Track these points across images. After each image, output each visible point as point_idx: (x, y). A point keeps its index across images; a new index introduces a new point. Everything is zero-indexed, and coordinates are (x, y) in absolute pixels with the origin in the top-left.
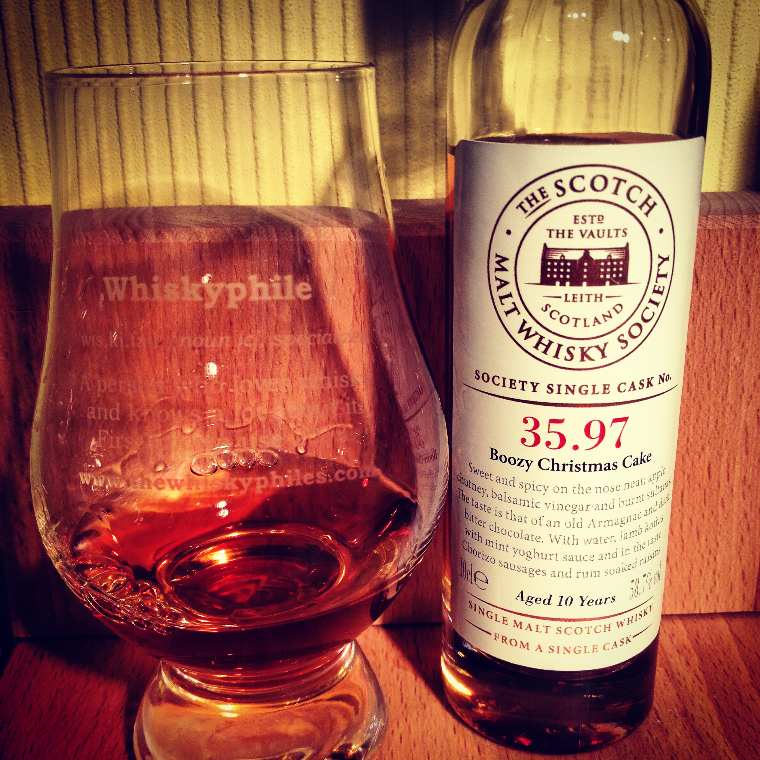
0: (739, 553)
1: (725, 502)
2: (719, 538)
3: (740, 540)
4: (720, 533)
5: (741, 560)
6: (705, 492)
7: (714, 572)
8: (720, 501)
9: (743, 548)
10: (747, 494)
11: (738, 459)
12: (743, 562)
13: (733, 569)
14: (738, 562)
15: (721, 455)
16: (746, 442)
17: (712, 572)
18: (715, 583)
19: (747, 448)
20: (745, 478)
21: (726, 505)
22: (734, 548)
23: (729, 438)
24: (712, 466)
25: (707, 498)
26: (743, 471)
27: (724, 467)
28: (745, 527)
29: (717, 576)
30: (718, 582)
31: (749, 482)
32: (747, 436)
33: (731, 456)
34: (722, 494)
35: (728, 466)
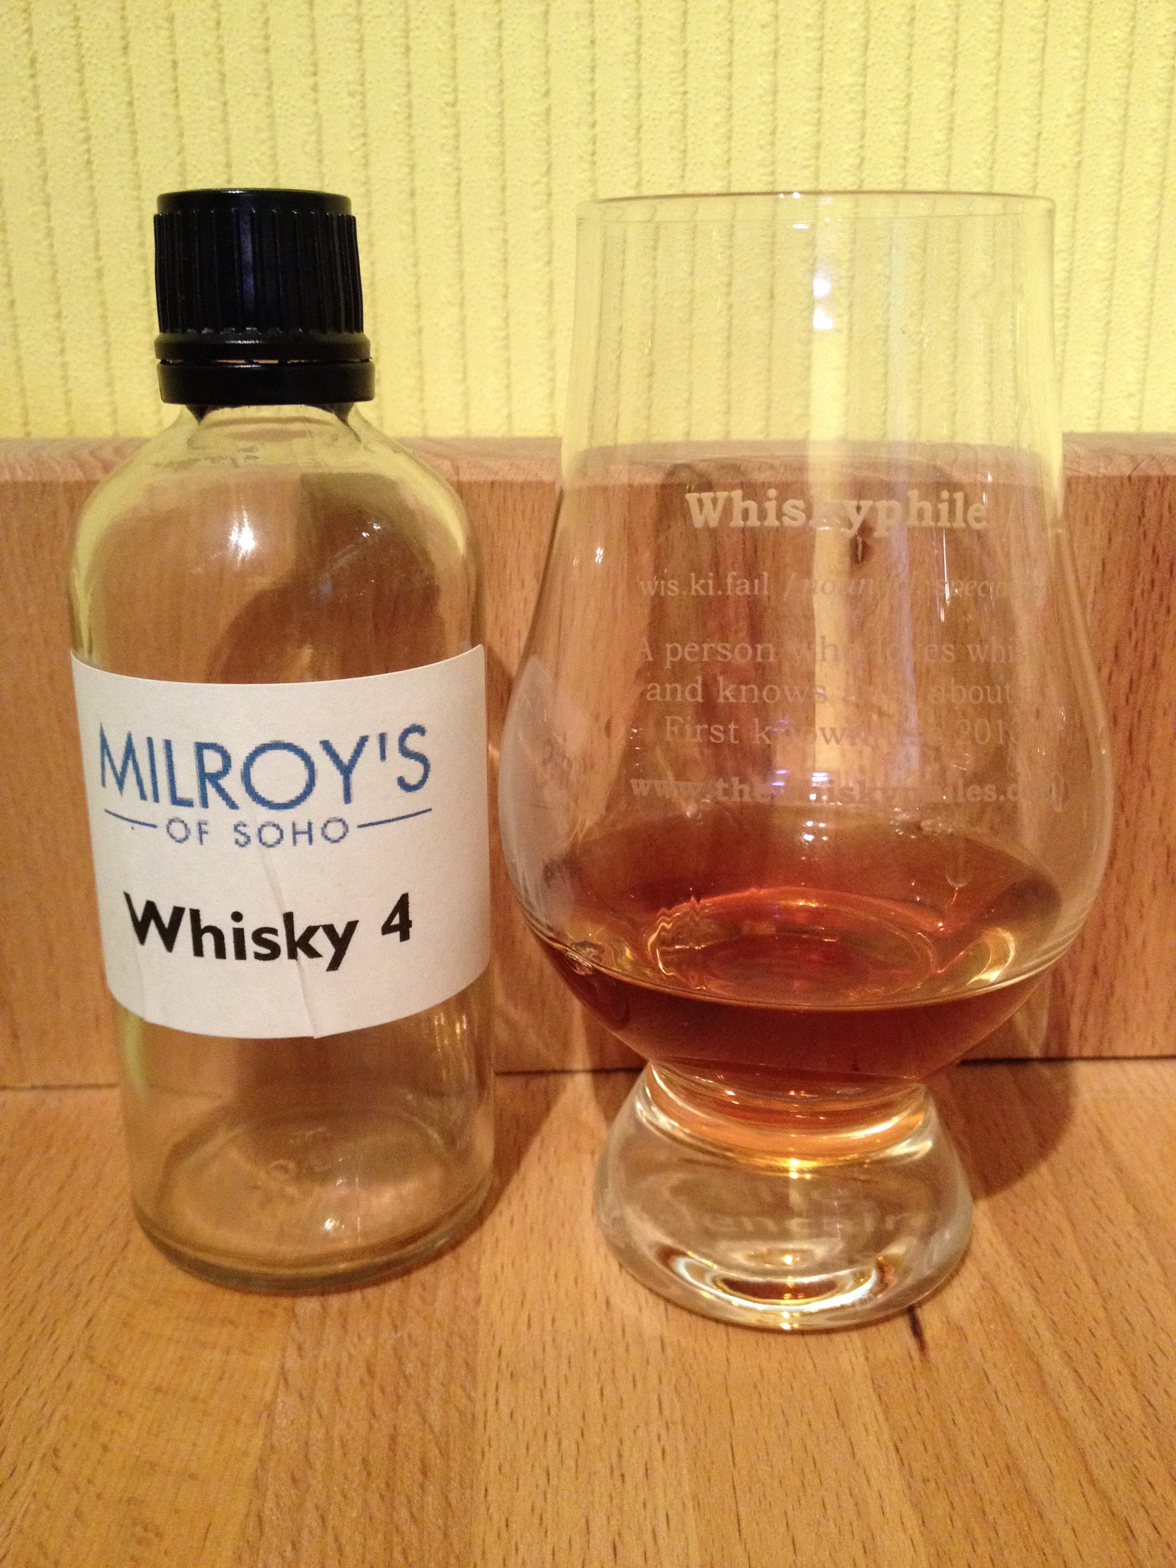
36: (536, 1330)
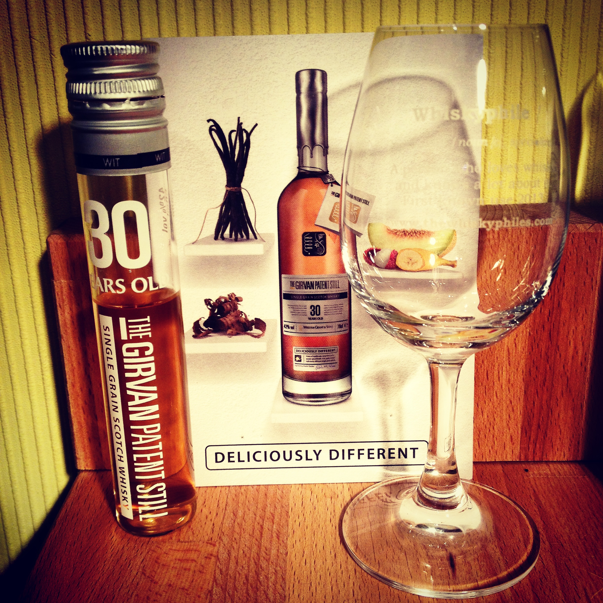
0: (508, 425)
1: (498, 393)
2: (495, 415)
3: (508, 417)
4: (495, 413)
5: (509, 429)
6: (485, 388)
7: (493, 436)
8: (495, 393)
9: (510, 422)
10: (511, 390)
11: (504, 368)
12: (511, 430)
13: (505, 435)
14: (508, 431)
15: (494, 366)
16: (509, 358)
17: (492, 436)
18: (494, 443)
19: (509, 361)
20: (509, 379)
21: (498, 395)
22: (504, 422)
23: (498, 356)
24: (489, 372)
25: (487, 391)
26: (508, 376)
27: (496, 373)
28: (510, 409)
29: (495, 439)
30: (496, 442)
31: (512, 382)
32: (509, 355)
33: (500, 367)
34: (496, 388)
35: (499, 372)
36: (308, 565)
